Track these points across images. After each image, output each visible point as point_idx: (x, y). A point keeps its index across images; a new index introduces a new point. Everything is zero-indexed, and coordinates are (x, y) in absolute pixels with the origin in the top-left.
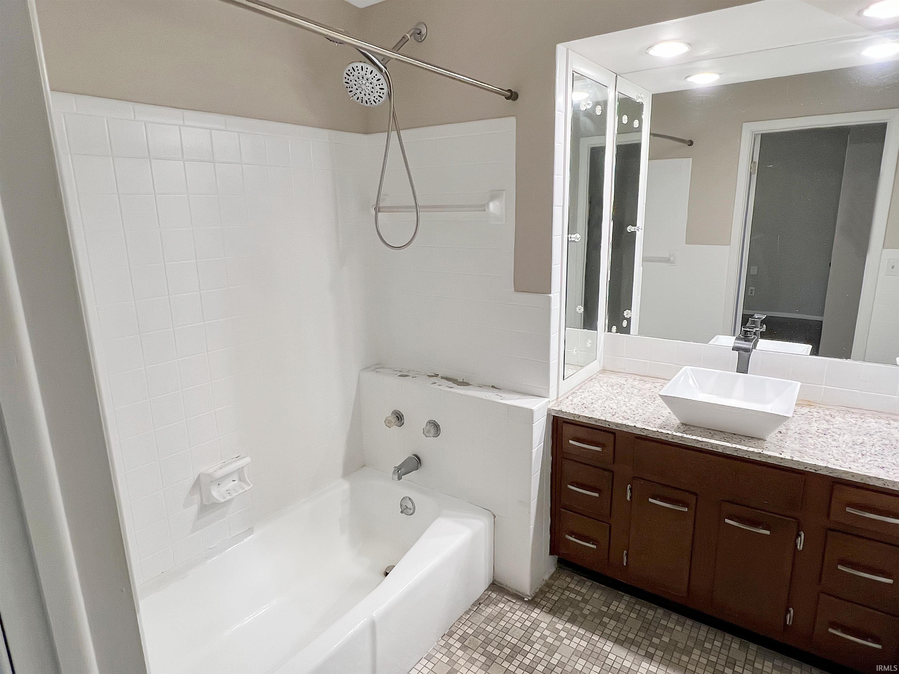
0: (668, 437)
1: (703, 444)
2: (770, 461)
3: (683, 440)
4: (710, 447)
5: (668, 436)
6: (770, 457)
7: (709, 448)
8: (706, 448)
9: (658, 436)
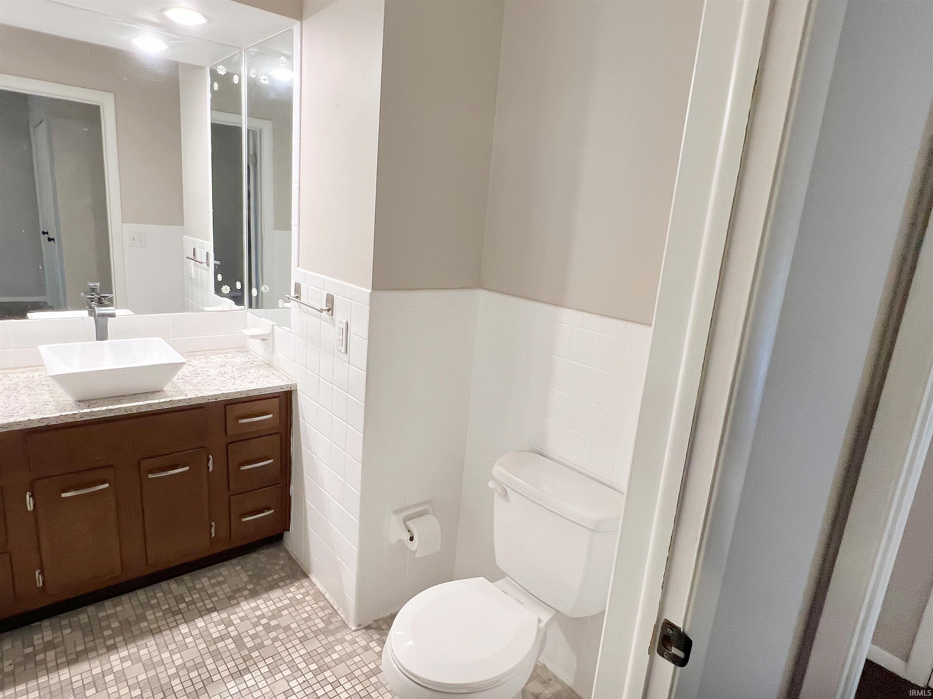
0: (75, 418)
1: (117, 411)
2: (181, 404)
3: (94, 414)
4: (124, 411)
5: (75, 416)
6: (180, 401)
7: (123, 413)
8: (121, 413)
9: (62, 420)
